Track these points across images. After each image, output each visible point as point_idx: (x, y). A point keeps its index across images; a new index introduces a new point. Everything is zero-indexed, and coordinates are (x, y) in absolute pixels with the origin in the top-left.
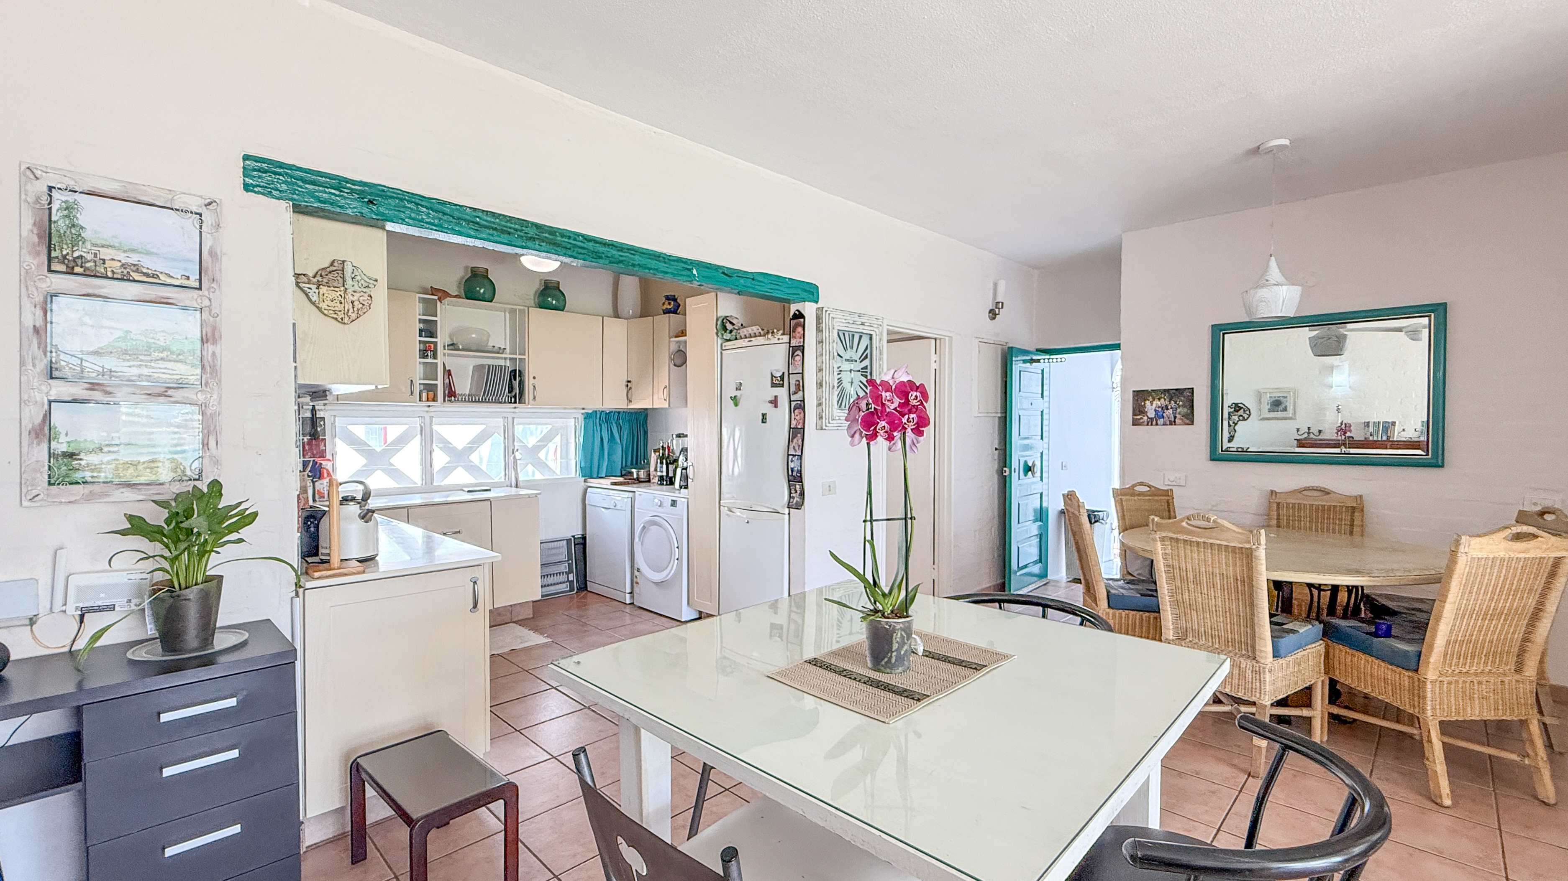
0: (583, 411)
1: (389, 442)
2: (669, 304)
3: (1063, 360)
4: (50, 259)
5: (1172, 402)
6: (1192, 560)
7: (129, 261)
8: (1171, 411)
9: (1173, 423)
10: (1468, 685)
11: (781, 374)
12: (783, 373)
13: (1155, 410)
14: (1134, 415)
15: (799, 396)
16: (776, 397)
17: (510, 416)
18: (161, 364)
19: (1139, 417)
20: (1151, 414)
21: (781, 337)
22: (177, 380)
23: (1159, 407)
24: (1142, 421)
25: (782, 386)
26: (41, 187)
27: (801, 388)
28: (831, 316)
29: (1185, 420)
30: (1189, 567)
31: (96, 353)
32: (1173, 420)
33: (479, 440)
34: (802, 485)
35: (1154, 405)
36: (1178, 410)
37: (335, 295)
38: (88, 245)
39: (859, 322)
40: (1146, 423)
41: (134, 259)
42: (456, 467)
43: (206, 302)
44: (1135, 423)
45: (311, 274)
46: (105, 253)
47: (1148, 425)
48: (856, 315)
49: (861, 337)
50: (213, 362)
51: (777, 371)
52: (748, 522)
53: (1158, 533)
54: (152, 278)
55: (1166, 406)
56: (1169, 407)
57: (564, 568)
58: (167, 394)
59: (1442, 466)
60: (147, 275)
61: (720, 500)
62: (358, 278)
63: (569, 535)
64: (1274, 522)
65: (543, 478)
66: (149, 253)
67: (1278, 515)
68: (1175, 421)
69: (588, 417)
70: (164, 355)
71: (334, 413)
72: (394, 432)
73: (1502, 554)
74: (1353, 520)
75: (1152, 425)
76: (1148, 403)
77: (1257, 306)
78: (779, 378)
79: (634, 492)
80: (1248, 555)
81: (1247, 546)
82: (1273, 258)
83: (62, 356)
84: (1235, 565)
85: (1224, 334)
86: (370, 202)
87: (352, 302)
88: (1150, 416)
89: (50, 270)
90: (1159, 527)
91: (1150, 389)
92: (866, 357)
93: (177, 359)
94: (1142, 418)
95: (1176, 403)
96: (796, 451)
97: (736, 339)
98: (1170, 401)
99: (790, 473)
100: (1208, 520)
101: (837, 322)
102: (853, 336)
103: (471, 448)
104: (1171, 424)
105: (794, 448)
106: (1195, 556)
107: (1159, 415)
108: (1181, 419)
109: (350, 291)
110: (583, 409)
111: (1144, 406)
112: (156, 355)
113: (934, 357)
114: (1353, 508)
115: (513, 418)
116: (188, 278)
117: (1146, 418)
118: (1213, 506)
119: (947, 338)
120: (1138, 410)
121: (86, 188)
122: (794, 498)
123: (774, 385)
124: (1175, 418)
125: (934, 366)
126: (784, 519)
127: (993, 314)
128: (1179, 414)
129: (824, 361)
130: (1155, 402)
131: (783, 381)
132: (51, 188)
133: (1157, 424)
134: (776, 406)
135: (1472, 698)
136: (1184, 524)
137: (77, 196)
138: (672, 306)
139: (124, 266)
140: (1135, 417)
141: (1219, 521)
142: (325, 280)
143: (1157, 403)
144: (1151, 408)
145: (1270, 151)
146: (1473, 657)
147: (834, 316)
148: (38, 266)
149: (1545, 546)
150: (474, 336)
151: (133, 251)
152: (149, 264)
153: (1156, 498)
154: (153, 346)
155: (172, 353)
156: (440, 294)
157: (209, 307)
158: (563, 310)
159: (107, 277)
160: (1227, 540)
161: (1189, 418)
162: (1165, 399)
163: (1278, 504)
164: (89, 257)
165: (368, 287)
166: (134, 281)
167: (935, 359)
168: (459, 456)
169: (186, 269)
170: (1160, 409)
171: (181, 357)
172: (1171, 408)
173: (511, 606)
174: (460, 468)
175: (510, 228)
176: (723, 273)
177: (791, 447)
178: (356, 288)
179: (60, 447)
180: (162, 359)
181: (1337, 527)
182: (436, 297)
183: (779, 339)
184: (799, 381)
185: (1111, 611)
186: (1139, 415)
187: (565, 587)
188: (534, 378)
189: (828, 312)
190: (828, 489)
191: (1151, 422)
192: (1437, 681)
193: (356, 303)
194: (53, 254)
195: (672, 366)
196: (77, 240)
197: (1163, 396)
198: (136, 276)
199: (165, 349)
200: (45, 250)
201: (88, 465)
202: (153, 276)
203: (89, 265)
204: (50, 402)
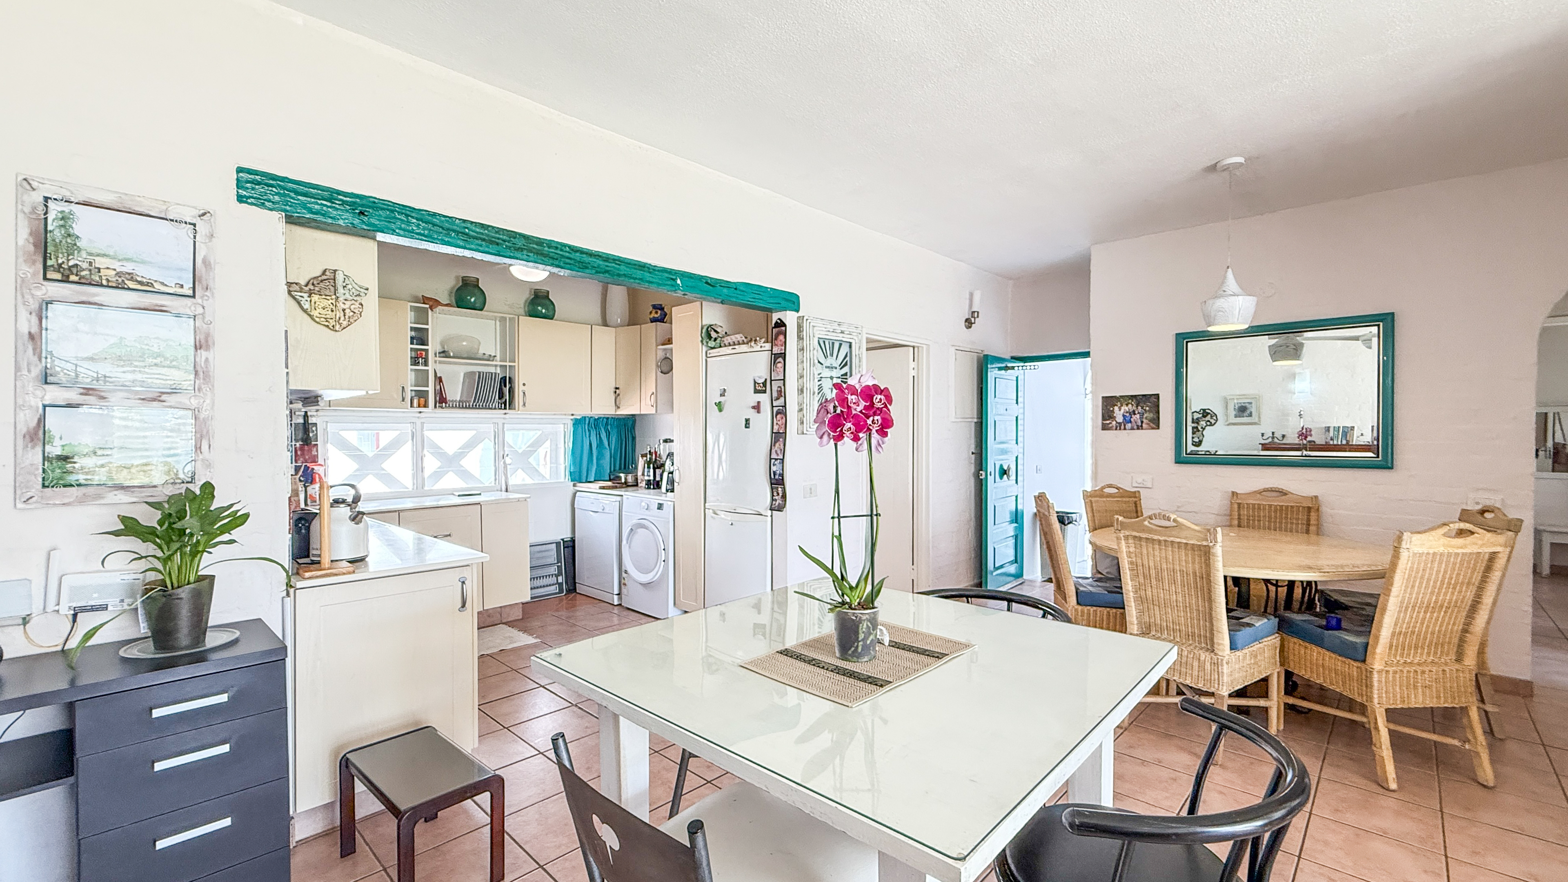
0: (572, 417)
1: (381, 447)
2: (656, 313)
3: (1036, 367)
4: (45, 268)
5: (1139, 407)
6: (1154, 557)
8: (1138, 416)
9: (1139, 427)
10: (1412, 675)
11: (763, 380)
12: (766, 380)
13: (1124, 416)
14: (1104, 419)
15: (781, 402)
16: (759, 403)
17: (500, 422)
18: (155, 370)
19: (1108, 422)
20: (1120, 419)
21: (763, 345)
22: (171, 385)
23: (1127, 412)
24: (1110, 425)
25: (765, 392)
26: (37, 198)
27: (783, 394)
28: (811, 324)
29: (1151, 424)
30: (1151, 564)
31: (91, 359)
32: (1140, 424)
33: (470, 445)
34: (784, 488)
35: (1122, 411)
36: (1145, 415)
37: (326, 303)
38: (84, 254)
39: (839, 330)
40: (1114, 428)
41: (128, 268)
42: (448, 471)
43: (200, 310)
44: (1105, 427)
45: (303, 283)
46: (100, 262)
47: (1116, 429)
48: (836, 324)
49: (841, 345)
50: (207, 367)
51: (760, 377)
52: (732, 524)
53: (1122, 531)
54: (146, 286)
55: (1134, 411)
56: (1136, 412)
57: (553, 570)
58: (161, 399)
59: (1392, 468)
60: (141, 283)
61: (705, 502)
62: (350, 287)
63: (558, 538)
64: (1236, 522)
65: (533, 482)
66: (143, 262)
67: (1239, 515)
68: (1142, 426)
69: (577, 423)
70: (158, 361)
71: (326, 419)
72: (386, 437)
73: (1441, 549)
74: (1309, 520)
75: (1120, 429)
76: (1116, 408)
77: (1215, 316)
78: (761, 385)
79: (622, 496)
80: (1206, 553)
81: (1205, 543)
82: (1230, 270)
83: (57, 362)
84: (1193, 563)
85: (1187, 342)
86: (362, 213)
87: (344, 310)
88: (1118, 421)
89: (45, 278)
90: (1124, 526)
91: (1118, 395)
92: (846, 364)
93: (171, 365)
94: (1111, 423)
95: (1142, 408)
96: (778, 455)
97: (721, 347)
98: (1137, 407)
99: (773, 477)
100: (1169, 519)
101: (817, 330)
102: (833, 343)
103: (461, 454)
104: (1138, 429)
105: (776, 451)
106: (1157, 553)
107: (1127, 420)
108: (1148, 424)
109: (341, 299)
110: (573, 415)
111: (1113, 411)
112: (151, 360)
113: (912, 365)
114: (1309, 509)
115: (504, 424)
117: (1114, 423)
118: (1178, 507)
119: (924, 346)
120: (1107, 415)
121: (81, 199)
122: (776, 500)
123: (756, 391)
124: (1142, 422)
125: (913, 373)
126: (766, 522)
127: (969, 323)
128: (1146, 418)
129: (805, 368)
130: (1122, 408)
131: (765, 387)
132: (46, 199)
133: (1125, 429)
134: (759, 412)
135: (1415, 687)
136: (1146, 523)
137: (74, 207)
138: (659, 314)
139: (119, 274)
140: (1105, 422)
141: (1179, 519)
142: (317, 289)
143: (1125, 408)
144: (1119, 414)
145: (1227, 168)
146: (1416, 648)
147: (814, 324)
148: (34, 274)
149: (1480, 542)
150: (464, 343)
151: (128, 260)
152: (144, 272)
153: (1124, 499)
154: (148, 351)
155: (166, 359)
156: (431, 303)
157: (203, 314)
158: (552, 319)
159: (102, 285)
160: (1186, 538)
161: (1156, 423)
162: (1132, 405)
163: (1239, 504)
164: (85, 265)
165: (359, 295)
166: (129, 289)
167: (913, 366)
168: (451, 461)
170: (1128, 415)
171: (174, 363)
172: (1139, 413)
173: (501, 607)
174: (451, 473)
175: (498, 239)
176: (707, 283)
177: (773, 451)
178: (348, 296)
179: (54, 450)
180: (156, 365)
181: (1294, 526)
182: (427, 306)
183: (761, 347)
184: (780, 387)
185: (1080, 608)
186: (1109, 420)
187: (554, 589)
188: (524, 385)
189: (808, 321)
190: (809, 491)
191: (1119, 426)
192: (1383, 670)
193: (347, 311)
194: (49, 263)
195: (659, 373)
196: (72, 249)
197: (1130, 401)
198: (131, 285)
199: (159, 355)
200: (40, 259)
201: (82, 468)
202: (147, 284)
203: (83, 273)
204: (45, 406)
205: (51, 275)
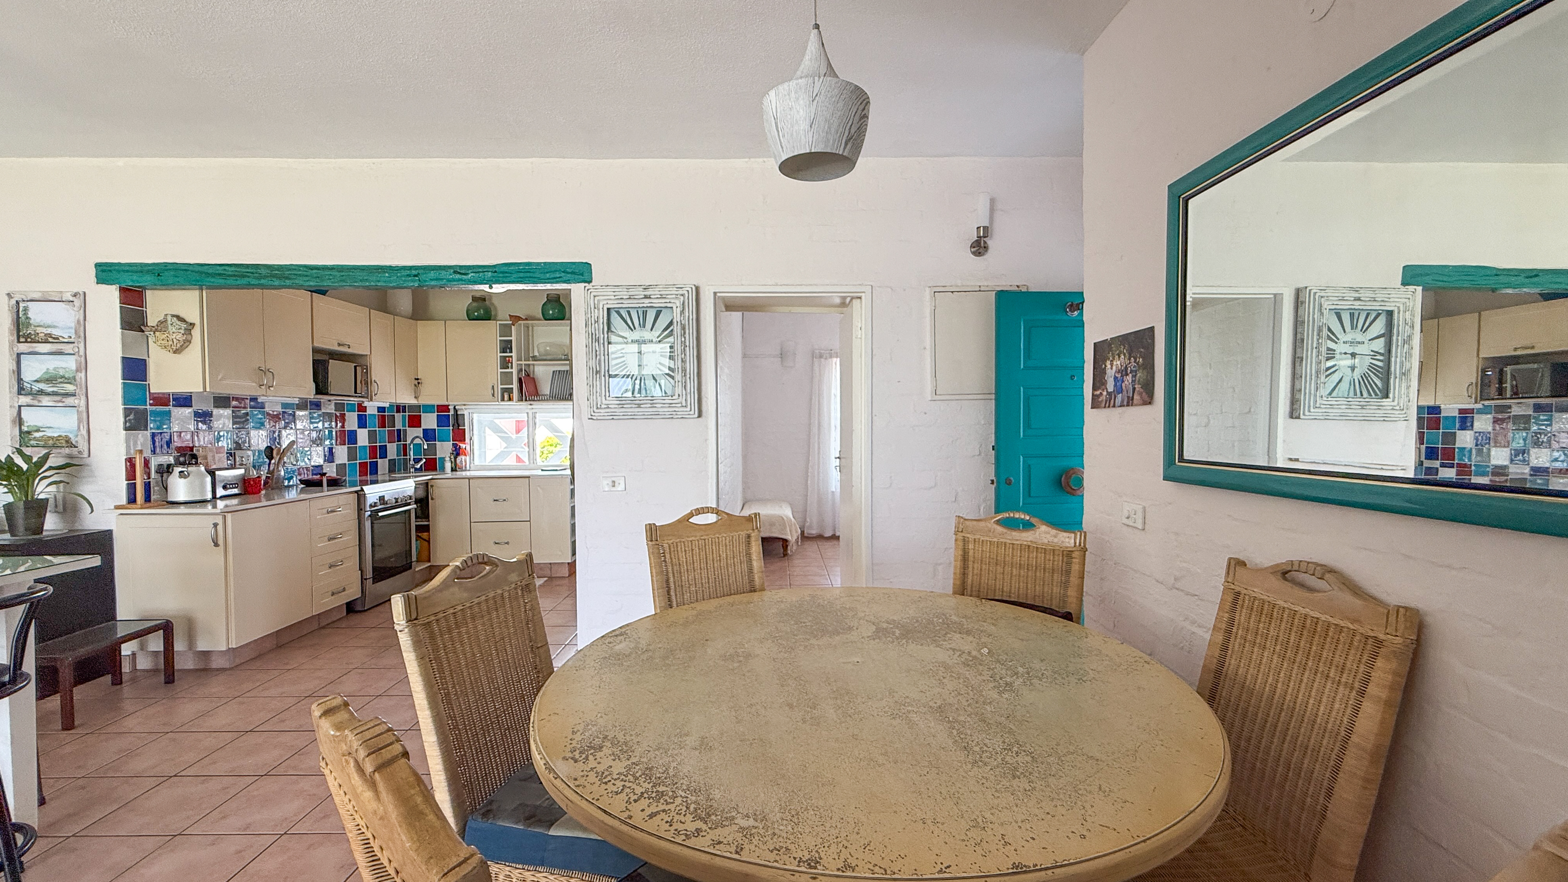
4: (19, 337)
5: (1132, 360)
7: (48, 332)
8: (1129, 378)
9: (1130, 402)
13: (1115, 379)
14: (1095, 386)
19: (1098, 393)
20: (1111, 386)
22: (67, 393)
23: (1119, 371)
24: (1100, 399)
26: (13, 302)
29: (1144, 394)
31: (36, 381)
32: (1131, 395)
35: (1114, 368)
36: (1138, 376)
37: (164, 336)
38: (33, 327)
40: (1102, 404)
41: (49, 331)
43: (77, 350)
44: (1095, 403)
45: (154, 325)
46: (39, 330)
47: (1106, 406)
49: (659, 312)
50: (81, 382)
54: (56, 340)
55: (1126, 368)
56: (1129, 370)
58: (62, 401)
60: (54, 338)
66: (55, 327)
68: (1132, 398)
75: (1110, 405)
76: (1108, 363)
83: (25, 384)
87: (172, 340)
88: (1109, 391)
89: (19, 342)
91: (1111, 337)
93: (67, 382)
94: (1101, 394)
95: (1135, 360)
102: (645, 314)
104: (1129, 404)
107: (1118, 387)
108: (1140, 394)
111: (1104, 371)
112: (59, 380)
116: (71, 337)
117: (1105, 393)
120: (1098, 379)
121: (29, 299)
124: (1134, 389)
127: (979, 247)
128: (1139, 382)
129: (587, 344)
132: (17, 302)
133: (1114, 406)
137: (29, 303)
139: (46, 335)
140: (1095, 393)
142: (159, 328)
143: (1117, 363)
144: (1110, 374)
148: (15, 341)
151: (49, 327)
152: (55, 332)
154: (57, 375)
155: (66, 378)
159: (39, 342)
161: (1148, 391)
162: (1125, 355)
164: (33, 333)
166: (49, 342)
169: (69, 333)
170: (1119, 376)
171: (69, 381)
172: (1131, 372)
179: (25, 429)
180: (61, 382)
186: (1100, 388)
189: (590, 291)
191: (1110, 401)
193: (175, 340)
194: (21, 334)
196: (29, 325)
197: (1122, 348)
198: (50, 340)
199: (62, 377)
200: (15, 332)
201: (35, 438)
202: (58, 339)
203: (33, 337)
204: (20, 407)
205: (22, 340)
